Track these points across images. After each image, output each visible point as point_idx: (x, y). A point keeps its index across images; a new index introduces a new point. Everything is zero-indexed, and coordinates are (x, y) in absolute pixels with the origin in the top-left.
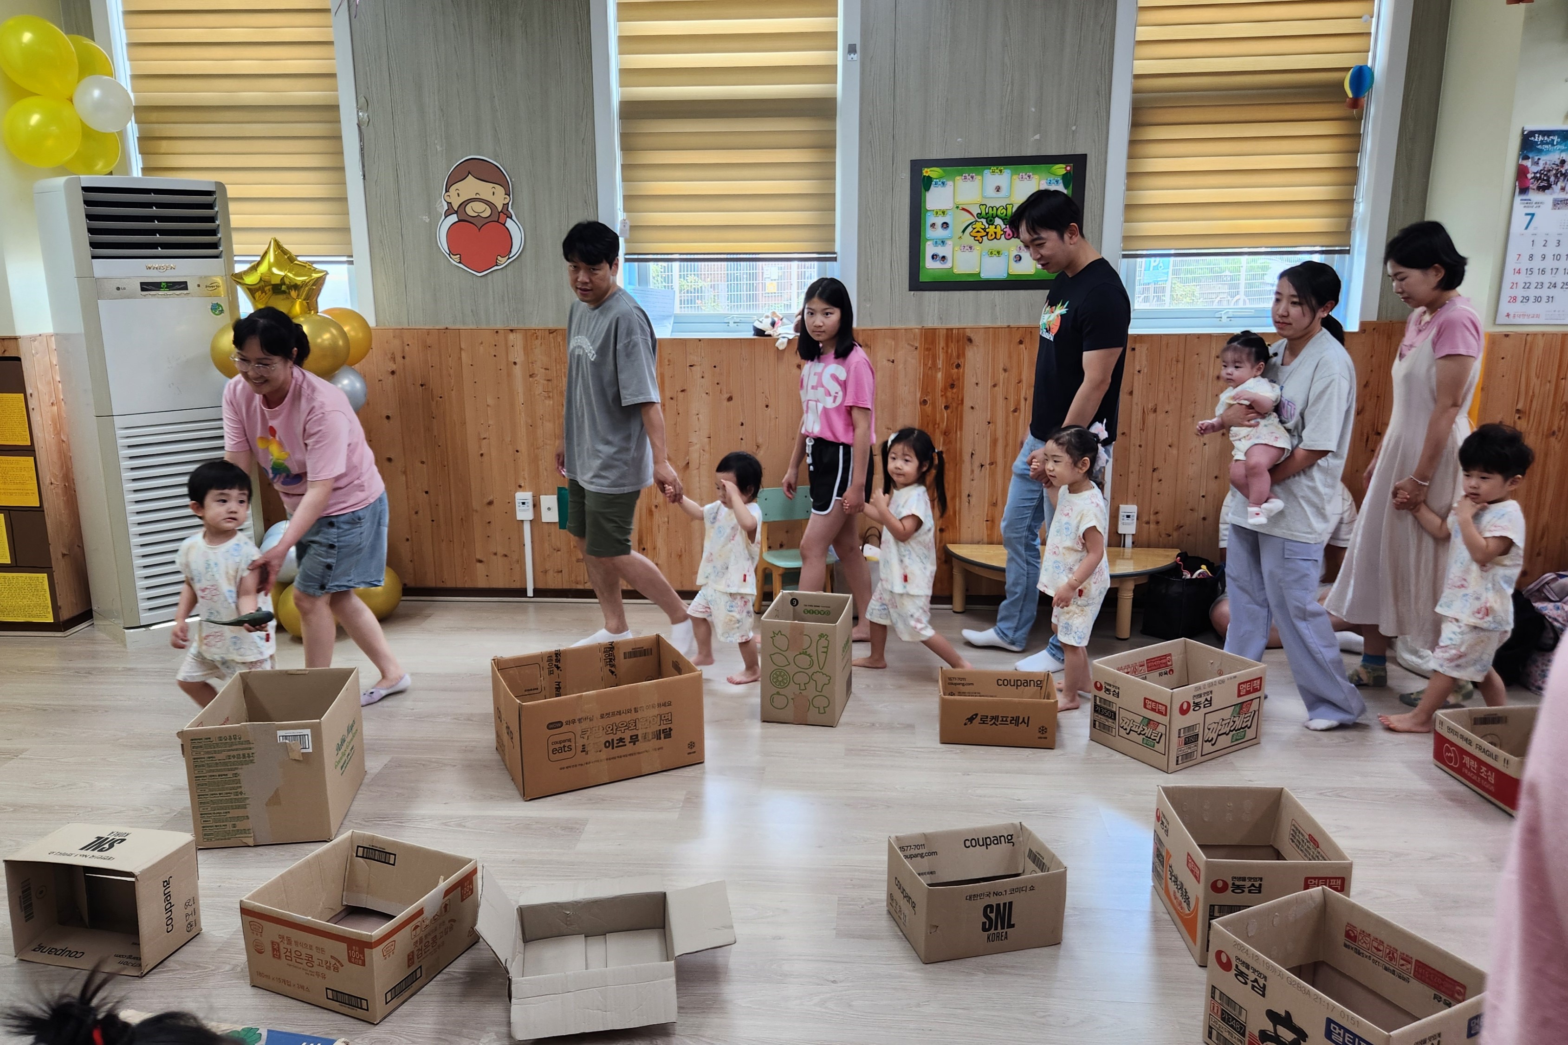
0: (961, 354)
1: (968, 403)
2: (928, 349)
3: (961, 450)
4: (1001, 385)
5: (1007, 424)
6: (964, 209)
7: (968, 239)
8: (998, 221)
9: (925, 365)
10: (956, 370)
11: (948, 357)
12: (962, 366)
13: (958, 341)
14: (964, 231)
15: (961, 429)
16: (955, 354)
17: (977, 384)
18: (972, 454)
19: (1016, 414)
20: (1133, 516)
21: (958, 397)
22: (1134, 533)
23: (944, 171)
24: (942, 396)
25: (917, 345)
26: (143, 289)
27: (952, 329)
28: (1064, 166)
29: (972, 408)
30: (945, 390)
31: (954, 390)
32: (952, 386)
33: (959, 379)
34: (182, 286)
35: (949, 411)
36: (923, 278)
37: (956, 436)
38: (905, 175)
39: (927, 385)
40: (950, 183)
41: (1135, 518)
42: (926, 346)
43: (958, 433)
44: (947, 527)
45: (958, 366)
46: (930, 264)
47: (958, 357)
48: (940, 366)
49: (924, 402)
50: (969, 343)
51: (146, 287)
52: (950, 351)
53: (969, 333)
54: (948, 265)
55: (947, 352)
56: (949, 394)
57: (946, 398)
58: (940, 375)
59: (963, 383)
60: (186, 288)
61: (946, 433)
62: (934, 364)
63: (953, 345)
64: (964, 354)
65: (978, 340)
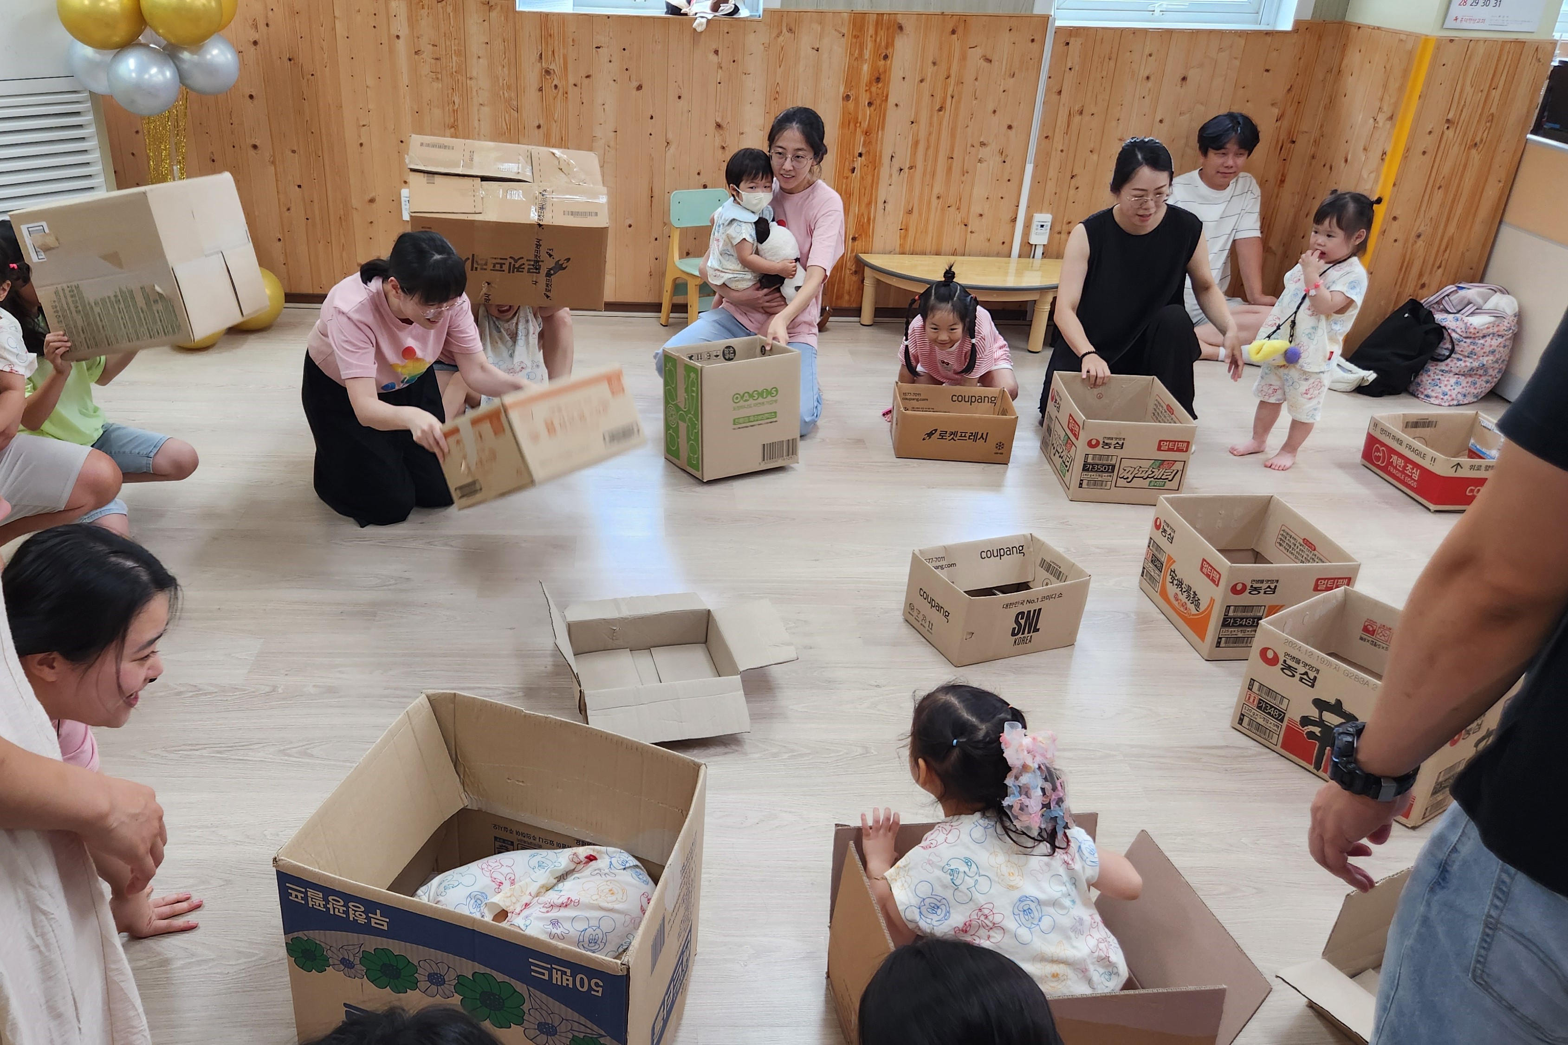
0: (890, 44)
1: (892, 100)
2: (856, 37)
3: (881, 152)
4: (929, 80)
5: (931, 124)
9: (851, 54)
10: (883, 62)
11: (877, 46)
12: (890, 57)
13: (888, 29)
15: (883, 128)
16: (883, 43)
17: (904, 78)
18: (892, 156)
19: (941, 113)
20: (1047, 226)
21: (883, 93)
22: (1046, 243)
24: (866, 91)
25: (845, 31)
27: (883, 14)
29: (897, 105)
30: (869, 84)
31: (880, 85)
32: (878, 80)
33: (885, 72)
35: (872, 108)
37: (877, 137)
39: (851, 78)
41: (1049, 228)
42: (854, 34)
43: (880, 132)
44: (860, 235)
45: (886, 57)
47: (887, 48)
48: (867, 57)
49: (847, 98)
50: (899, 31)
52: (878, 40)
53: (900, 19)
55: (875, 41)
56: (874, 89)
57: (871, 93)
58: (865, 67)
59: (889, 77)
61: (867, 133)
62: (861, 54)
63: (882, 33)
64: (893, 45)
65: (909, 27)
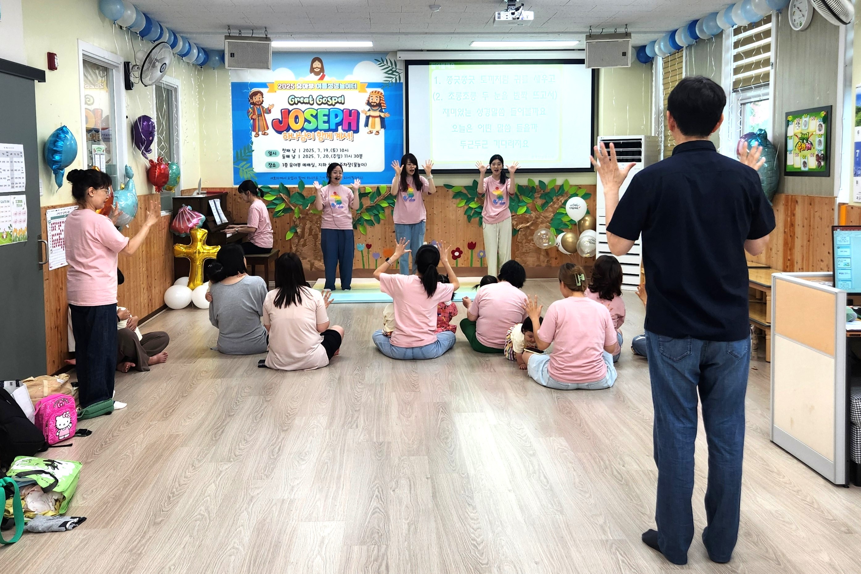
0: (795, 209)
1: (796, 235)
3: (794, 259)
5: (807, 248)
6: (796, 136)
7: (797, 151)
8: (805, 141)
9: (785, 213)
10: (793, 217)
12: (795, 214)
13: (794, 202)
14: (796, 147)
17: (798, 225)
18: (797, 262)
19: (809, 243)
21: (793, 231)
23: (794, 117)
24: (789, 229)
25: (783, 202)
28: (823, 112)
29: (797, 237)
32: (792, 225)
33: (794, 222)
35: (791, 238)
36: (787, 170)
39: (786, 224)
40: (794, 123)
46: (788, 163)
47: (794, 211)
53: (797, 197)
54: (792, 164)
55: (791, 207)
56: (791, 229)
57: (791, 231)
58: (789, 220)
61: (790, 250)
62: (788, 213)
65: (800, 201)
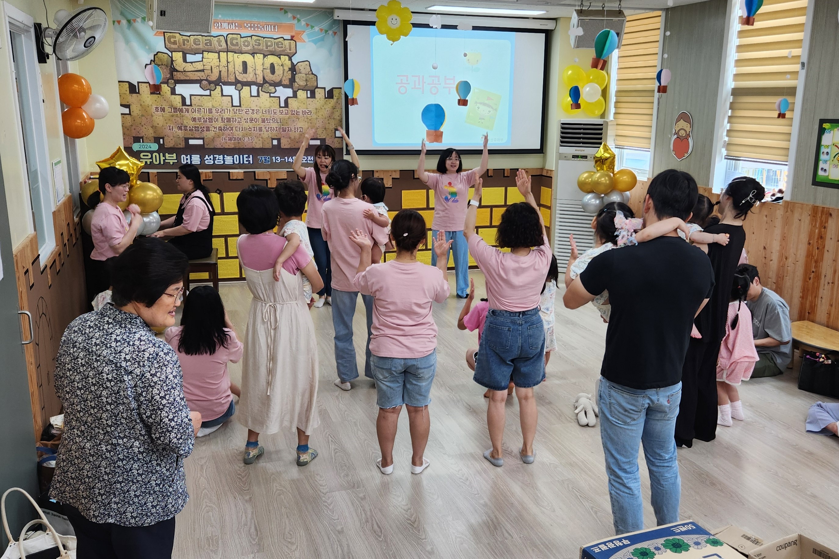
0: (827, 221)
1: (826, 248)
2: (814, 217)
6: (836, 146)
7: (836, 162)
9: (812, 224)
10: (823, 230)
11: (821, 222)
14: (834, 157)
15: (822, 261)
16: (824, 221)
18: (825, 276)
23: (831, 126)
24: (816, 242)
26: (573, 158)
27: (824, 208)
29: (828, 251)
30: (818, 239)
31: (822, 240)
34: (585, 157)
35: (819, 251)
36: (817, 180)
37: (820, 265)
38: (816, 127)
39: (811, 235)
40: (832, 132)
42: (813, 215)
43: (821, 263)
44: (811, 312)
46: (820, 173)
47: (825, 223)
48: (818, 226)
49: (809, 244)
50: (830, 216)
51: (574, 157)
52: (822, 219)
53: (831, 211)
54: (827, 174)
56: (819, 242)
57: (818, 243)
58: (817, 231)
59: (826, 237)
60: (587, 158)
61: (816, 262)
62: (816, 224)
63: (824, 216)
64: (827, 222)
65: (834, 215)
